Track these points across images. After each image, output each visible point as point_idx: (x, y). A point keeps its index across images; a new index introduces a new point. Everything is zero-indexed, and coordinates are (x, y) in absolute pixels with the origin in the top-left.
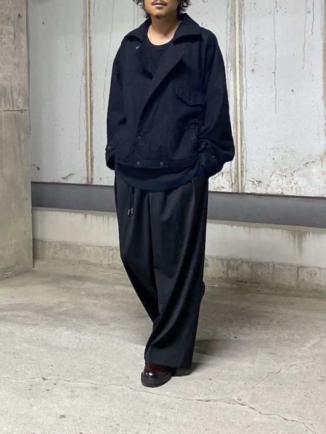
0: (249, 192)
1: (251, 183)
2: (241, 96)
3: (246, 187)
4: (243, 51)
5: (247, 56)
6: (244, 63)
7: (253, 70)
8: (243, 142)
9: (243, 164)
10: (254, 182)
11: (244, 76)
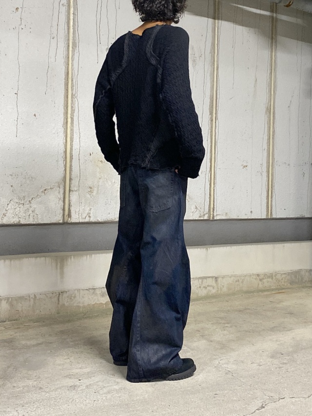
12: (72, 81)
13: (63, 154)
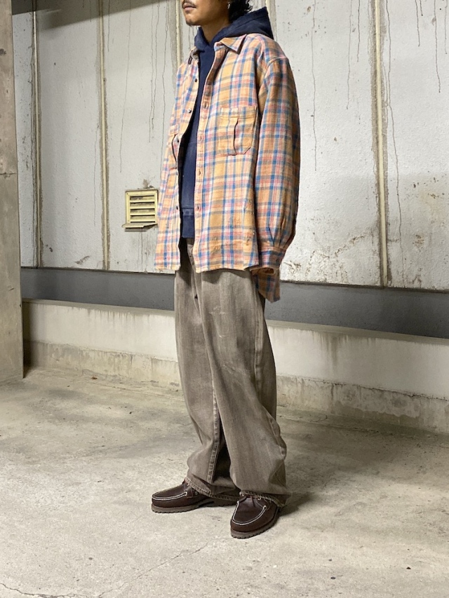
10: (292, 266)
12: (382, 82)
13: (374, 189)
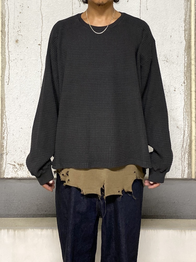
0: (9, 177)
1: (12, 166)
2: (3, 69)
3: (6, 171)
4: (6, 19)
5: (11, 24)
6: (7, 32)
7: (17, 41)
8: (4, 121)
9: (3, 146)
10: (15, 166)
11: (6, 47)
